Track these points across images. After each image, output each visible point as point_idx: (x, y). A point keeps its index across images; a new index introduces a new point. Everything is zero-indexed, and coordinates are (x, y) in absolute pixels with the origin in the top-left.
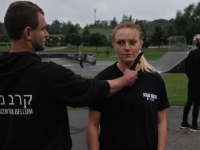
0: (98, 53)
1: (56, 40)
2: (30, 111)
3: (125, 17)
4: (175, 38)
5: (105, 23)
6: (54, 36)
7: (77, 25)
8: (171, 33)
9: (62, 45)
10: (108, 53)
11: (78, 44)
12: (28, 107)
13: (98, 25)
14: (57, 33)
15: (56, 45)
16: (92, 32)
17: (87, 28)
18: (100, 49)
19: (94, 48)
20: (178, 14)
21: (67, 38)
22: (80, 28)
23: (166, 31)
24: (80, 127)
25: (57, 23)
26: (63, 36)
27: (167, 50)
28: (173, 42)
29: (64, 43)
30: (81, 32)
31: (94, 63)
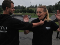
0: (31, 15)
1: (19, 11)
2: (6, 32)
3: (40, 4)
4: (55, 11)
5: (34, 6)
6: (18, 10)
7: (25, 7)
8: (53, 9)
9: (20, 13)
10: (34, 15)
11: (25, 12)
12: (6, 30)
13: (31, 7)
14: (19, 9)
15: (19, 13)
16: (30, 9)
17: (28, 8)
18: (32, 14)
19: (30, 14)
20: (56, 4)
21: (22, 10)
22: (26, 8)
23: (52, 9)
24: (26, 37)
25: (19, 6)
26: (21, 10)
27: (52, 15)
28: (54, 12)
29: (21, 12)
30: (26, 9)
31: (30, 18)
